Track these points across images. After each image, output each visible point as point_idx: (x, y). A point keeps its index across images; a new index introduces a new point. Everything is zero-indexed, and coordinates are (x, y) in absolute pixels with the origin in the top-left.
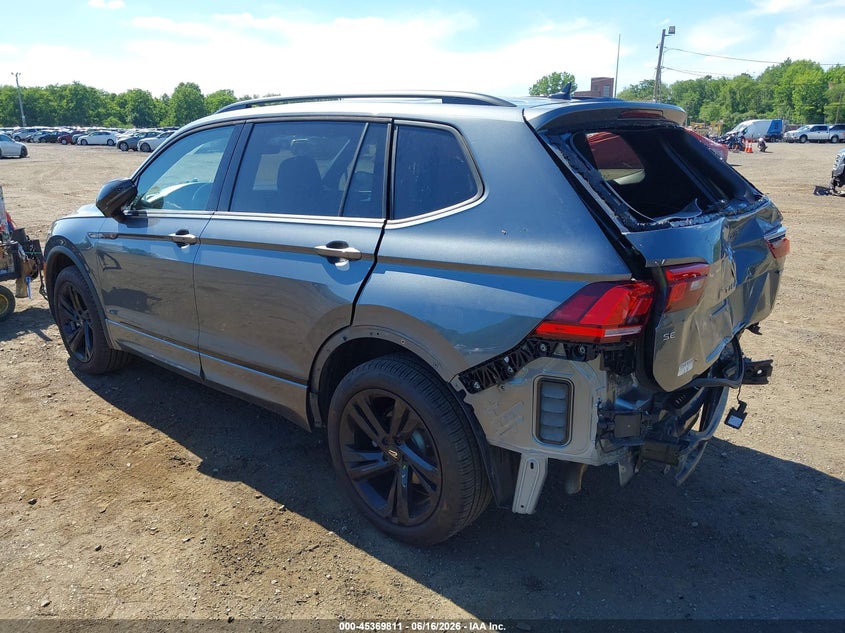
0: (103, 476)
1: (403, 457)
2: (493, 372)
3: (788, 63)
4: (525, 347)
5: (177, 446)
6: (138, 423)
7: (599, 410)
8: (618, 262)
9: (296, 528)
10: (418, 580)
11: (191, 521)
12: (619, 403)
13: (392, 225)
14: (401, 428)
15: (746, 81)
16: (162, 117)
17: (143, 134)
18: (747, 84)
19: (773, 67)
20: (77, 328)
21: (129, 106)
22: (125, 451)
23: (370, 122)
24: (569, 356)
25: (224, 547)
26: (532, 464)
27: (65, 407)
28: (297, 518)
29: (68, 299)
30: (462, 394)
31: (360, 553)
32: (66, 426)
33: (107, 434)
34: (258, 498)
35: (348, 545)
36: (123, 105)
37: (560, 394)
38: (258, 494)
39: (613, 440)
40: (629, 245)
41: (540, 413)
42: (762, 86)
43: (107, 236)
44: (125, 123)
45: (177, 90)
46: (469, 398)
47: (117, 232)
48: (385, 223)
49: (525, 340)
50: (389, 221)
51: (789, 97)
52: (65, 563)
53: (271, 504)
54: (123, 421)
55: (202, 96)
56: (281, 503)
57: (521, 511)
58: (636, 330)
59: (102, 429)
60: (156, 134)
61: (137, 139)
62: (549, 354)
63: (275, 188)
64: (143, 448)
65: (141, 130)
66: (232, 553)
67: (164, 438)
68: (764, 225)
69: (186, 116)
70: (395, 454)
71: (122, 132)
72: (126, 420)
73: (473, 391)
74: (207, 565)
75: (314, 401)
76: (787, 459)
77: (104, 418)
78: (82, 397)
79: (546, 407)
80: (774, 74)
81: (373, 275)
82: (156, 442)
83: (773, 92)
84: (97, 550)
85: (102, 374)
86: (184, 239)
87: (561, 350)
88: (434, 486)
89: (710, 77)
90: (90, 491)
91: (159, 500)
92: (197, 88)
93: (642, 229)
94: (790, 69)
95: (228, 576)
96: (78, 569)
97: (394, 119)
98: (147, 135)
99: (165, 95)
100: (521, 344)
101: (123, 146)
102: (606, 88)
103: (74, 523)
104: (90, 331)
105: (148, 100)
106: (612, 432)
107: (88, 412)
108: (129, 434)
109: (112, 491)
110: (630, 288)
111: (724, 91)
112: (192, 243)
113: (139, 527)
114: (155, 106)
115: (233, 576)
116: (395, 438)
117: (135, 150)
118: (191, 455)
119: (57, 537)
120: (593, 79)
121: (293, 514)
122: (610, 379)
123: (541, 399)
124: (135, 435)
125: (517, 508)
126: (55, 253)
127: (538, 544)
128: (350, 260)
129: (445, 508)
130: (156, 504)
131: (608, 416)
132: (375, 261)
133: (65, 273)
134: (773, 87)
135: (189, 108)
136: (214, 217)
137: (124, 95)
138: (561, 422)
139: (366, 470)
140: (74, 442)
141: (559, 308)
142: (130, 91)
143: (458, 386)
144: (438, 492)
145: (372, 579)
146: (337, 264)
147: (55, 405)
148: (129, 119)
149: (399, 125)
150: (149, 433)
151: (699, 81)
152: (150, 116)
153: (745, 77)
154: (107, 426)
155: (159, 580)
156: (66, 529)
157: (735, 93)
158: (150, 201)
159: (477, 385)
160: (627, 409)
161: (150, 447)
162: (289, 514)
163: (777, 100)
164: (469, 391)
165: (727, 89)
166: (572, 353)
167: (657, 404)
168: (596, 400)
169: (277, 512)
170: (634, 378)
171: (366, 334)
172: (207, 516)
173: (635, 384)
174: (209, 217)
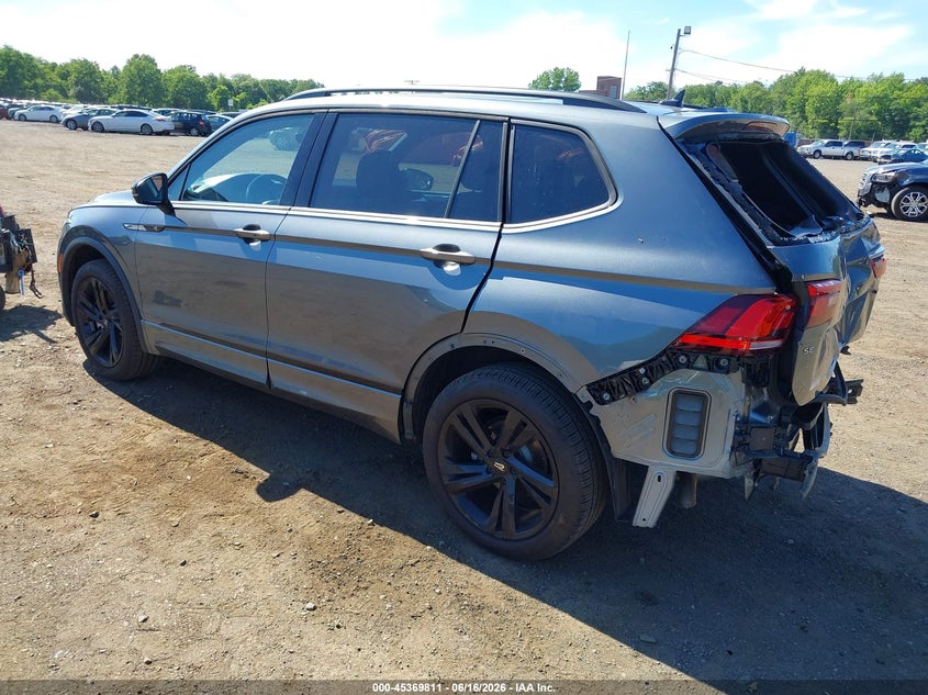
0: (165, 488)
1: (511, 469)
2: (626, 384)
3: (802, 73)
4: (664, 358)
5: (236, 459)
6: (185, 434)
7: (736, 422)
8: (762, 277)
9: (389, 542)
10: (531, 594)
11: (275, 536)
12: (753, 416)
13: (509, 228)
14: (512, 440)
15: (758, 89)
16: (112, 91)
17: (94, 111)
18: (759, 93)
19: (787, 75)
20: (97, 329)
21: (72, 78)
22: (181, 463)
23: (482, 120)
24: (710, 369)
25: (319, 562)
26: (659, 477)
27: (97, 415)
28: (390, 533)
29: (91, 298)
30: (589, 405)
31: (464, 568)
32: (104, 435)
33: (154, 444)
34: (340, 512)
35: (449, 560)
36: (65, 75)
37: (695, 406)
38: (340, 509)
39: (748, 453)
40: (772, 258)
41: (673, 425)
42: (774, 96)
43: (149, 228)
44: (66, 96)
45: (130, 63)
46: (596, 410)
47: (164, 224)
48: (502, 226)
49: (664, 351)
50: (505, 225)
51: (802, 111)
52: (152, 577)
53: (357, 518)
54: (167, 431)
55: (159, 71)
56: (366, 516)
57: (641, 524)
58: (776, 344)
59: (148, 439)
60: (110, 113)
61: (88, 117)
62: (689, 365)
63: (354, 184)
64: (199, 461)
65: (90, 106)
66: (330, 567)
67: (219, 451)
68: (867, 244)
69: (140, 93)
70: (501, 467)
71: (67, 108)
72: (170, 431)
73: (602, 402)
74: (306, 581)
75: (408, 411)
76: (866, 480)
77: (145, 428)
78: (112, 405)
79: (680, 419)
80: (787, 83)
81: (489, 281)
82: (210, 456)
83: (785, 103)
84: (183, 564)
85: (132, 380)
86: (255, 235)
87: (701, 362)
88: (547, 499)
89: (721, 83)
90: (155, 504)
91: (233, 514)
92: (152, 61)
93: (785, 244)
94: (804, 79)
95: (332, 591)
96: (167, 584)
97: (510, 118)
98: (100, 113)
99: (115, 68)
100: (660, 355)
101: (71, 124)
102: (613, 88)
103: (148, 536)
104: (117, 331)
105: (95, 72)
106: (748, 444)
107: (125, 421)
108: (178, 445)
109: (181, 506)
110: (773, 301)
111: (735, 98)
112: (264, 239)
113: (220, 540)
114: (102, 79)
115: (338, 592)
116: (503, 451)
117: (85, 129)
118: (253, 468)
119: (134, 552)
120: (599, 78)
121: (384, 529)
122: (748, 392)
123: (675, 410)
124: (186, 447)
125: (638, 521)
126: (77, 245)
127: (642, 559)
128: (461, 264)
129: (561, 521)
130: (231, 519)
131: (744, 428)
132: (492, 267)
133: (88, 267)
134: (785, 97)
135: (143, 84)
136: (290, 212)
137: (66, 65)
138: (694, 436)
139: (466, 483)
140: (121, 453)
141: (703, 319)
142: (74, 61)
143: (585, 396)
144: (553, 506)
145: (482, 593)
146: (445, 269)
147: (85, 413)
148: (71, 92)
149: (516, 124)
150: (201, 445)
151: (709, 87)
152: (97, 91)
153: (757, 85)
154: (151, 437)
155: (259, 595)
156: (141, 542)
157: (746, 102)
158: (197, 191)
159: (606, 396)
160: (761, 423)
161: (206, 459)
162: (378, 529)
163: (789, 112)
164: (597, 402)
165: (738, 96)
166: (714, 366)
167: (784, 419)
168: (733, 412)
169: (366, 526)
170: (765, 392)
171: (479, 342)
172: (291, 530)
173: (766, 398)
174: (285, 212)
